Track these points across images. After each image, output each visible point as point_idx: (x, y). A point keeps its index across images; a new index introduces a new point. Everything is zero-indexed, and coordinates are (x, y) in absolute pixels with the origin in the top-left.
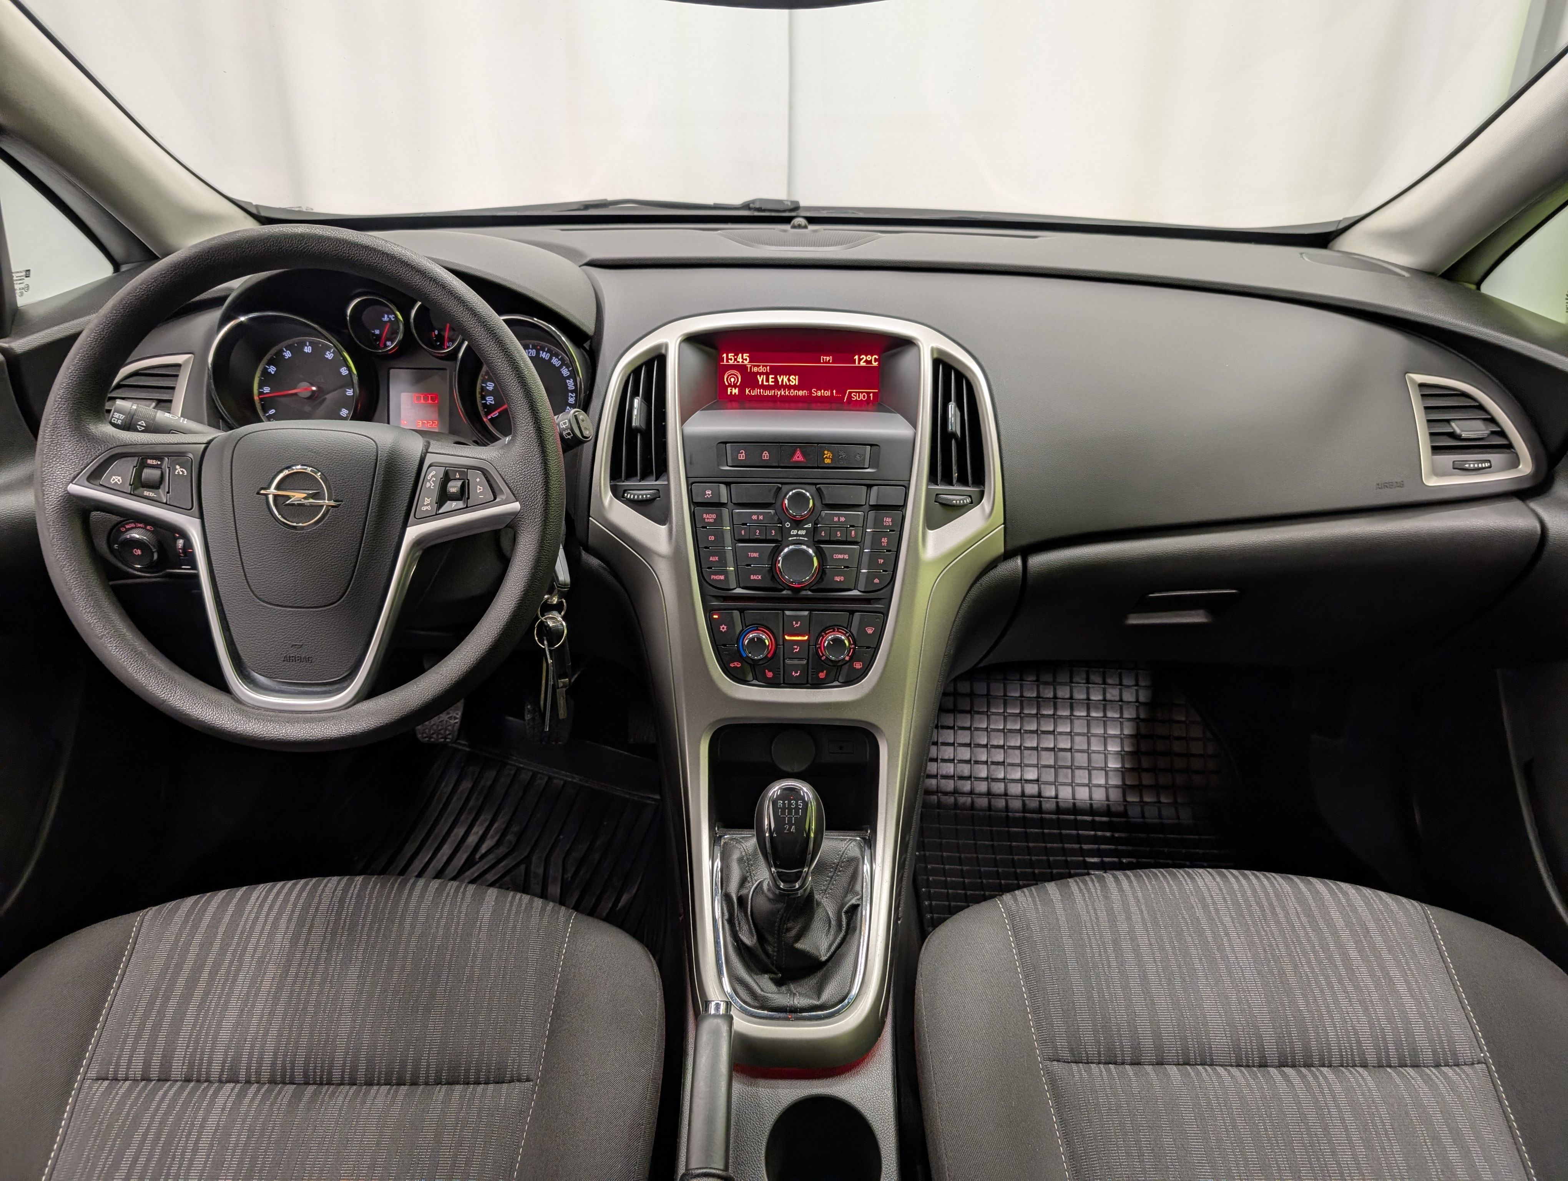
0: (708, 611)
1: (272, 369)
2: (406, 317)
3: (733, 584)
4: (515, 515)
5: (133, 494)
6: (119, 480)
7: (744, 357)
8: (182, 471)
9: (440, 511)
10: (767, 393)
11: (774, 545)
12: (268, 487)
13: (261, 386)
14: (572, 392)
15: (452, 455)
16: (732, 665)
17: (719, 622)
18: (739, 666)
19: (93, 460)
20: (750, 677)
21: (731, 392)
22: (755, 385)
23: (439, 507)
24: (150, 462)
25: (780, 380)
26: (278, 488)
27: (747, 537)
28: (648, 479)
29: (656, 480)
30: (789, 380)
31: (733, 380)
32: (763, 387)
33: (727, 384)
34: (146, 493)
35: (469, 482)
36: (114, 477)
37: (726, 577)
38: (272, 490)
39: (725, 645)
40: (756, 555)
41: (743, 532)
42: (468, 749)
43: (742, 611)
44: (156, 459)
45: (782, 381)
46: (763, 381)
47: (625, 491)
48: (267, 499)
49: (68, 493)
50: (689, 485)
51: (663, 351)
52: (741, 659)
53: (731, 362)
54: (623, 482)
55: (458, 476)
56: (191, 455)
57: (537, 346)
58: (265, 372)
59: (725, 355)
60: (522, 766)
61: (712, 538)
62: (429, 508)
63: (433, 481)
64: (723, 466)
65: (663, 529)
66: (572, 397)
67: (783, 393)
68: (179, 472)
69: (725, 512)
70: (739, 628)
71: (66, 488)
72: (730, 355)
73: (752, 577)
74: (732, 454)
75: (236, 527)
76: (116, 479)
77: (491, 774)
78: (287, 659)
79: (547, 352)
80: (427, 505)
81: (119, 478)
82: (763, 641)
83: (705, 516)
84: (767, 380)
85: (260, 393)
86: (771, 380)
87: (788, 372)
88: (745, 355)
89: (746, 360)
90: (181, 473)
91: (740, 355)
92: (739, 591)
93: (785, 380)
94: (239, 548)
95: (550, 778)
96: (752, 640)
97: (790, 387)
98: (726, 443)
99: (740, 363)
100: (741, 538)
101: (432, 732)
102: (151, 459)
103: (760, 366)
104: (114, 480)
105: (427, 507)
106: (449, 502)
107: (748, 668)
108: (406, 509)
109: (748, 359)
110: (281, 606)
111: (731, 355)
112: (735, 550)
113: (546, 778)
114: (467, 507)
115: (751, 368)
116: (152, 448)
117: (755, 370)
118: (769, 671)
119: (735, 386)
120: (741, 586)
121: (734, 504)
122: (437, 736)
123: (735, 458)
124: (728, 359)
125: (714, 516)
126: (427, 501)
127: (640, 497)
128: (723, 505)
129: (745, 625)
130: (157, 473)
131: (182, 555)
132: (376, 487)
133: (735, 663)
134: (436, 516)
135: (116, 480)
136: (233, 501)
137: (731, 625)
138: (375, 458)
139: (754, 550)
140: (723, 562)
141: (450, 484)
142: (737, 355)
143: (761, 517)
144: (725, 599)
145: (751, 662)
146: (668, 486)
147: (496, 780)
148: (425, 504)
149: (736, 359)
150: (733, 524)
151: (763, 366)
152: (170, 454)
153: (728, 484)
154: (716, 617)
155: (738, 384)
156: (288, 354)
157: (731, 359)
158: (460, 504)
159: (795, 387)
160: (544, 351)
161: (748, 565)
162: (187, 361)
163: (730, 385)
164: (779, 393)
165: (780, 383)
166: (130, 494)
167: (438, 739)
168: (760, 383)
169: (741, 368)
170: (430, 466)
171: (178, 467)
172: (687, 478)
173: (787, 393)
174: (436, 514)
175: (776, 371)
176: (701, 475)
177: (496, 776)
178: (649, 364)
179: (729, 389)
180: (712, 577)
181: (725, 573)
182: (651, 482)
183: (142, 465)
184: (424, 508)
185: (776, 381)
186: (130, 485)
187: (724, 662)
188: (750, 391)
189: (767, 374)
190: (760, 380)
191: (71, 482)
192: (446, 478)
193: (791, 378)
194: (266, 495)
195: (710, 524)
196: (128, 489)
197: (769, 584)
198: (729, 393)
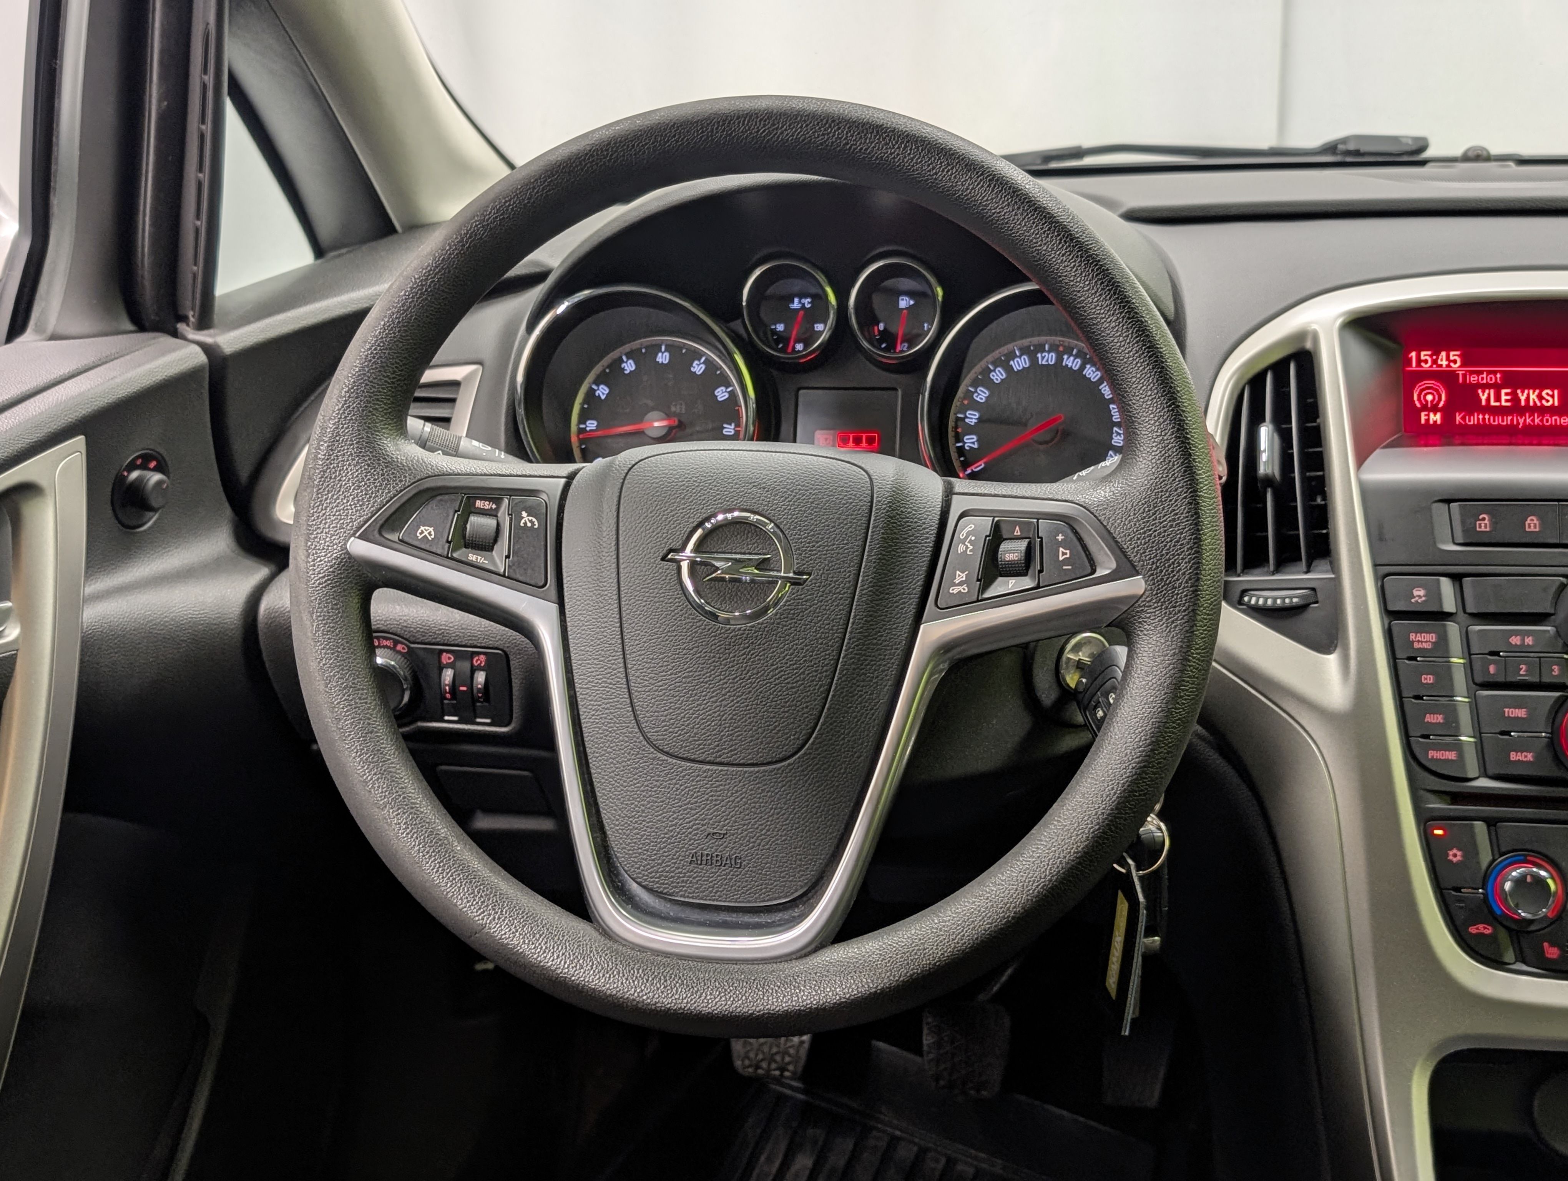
0: (1424, 820)
1: (603, 391)
2: (842, 297)
3: (1472, 769)
4: (1133, 601)
5: (448, 560)
6: (430, 534)
7: (1452, 358)
8: (531, 521)
9: (986, 595)
10: (1497, 421)
11: (1557, 694)
12: (683, 548)
13: (583, 419)
14: (1118, 425)
15: (1004, 496)
16: (1473, 930)
17: (1445, 844)
18: (1487, 932)
19: (392, 498)
20: (1509, 956)
21: (1428, 420)
22: (1474, 406)
23: (985, 587)
24: (479, 504)
25: (1523, 398)
26: (697, 549)
27: (1501, 679)
28: (1288, 569)
29: (1307, 572)
30: (1540, 397)
31: (1429, 398)
32: (1488, 409)
33: (1418, 405)
34: (472, 557)
35: (1041, 542)
36: (422, 528)
37: (1461, 755)
38: (689, 551)
39: (1458, 889)
40: (1521, 713)
41: (1492, 669)
42: (801, 1097)
43: (1491, 823)
44: (490, 500)
45: (1528, 399)
46: (1488, 399)
47: (1244, 592)
48: (679, 568)
49: (348, 553)
50: (1381, 580)
51: (1308, 345)
52: (1492, 918)
53: (1426, 366)
54: (1239, 576)
55: (1017, 532)
56: (544, 497)
57: (1058, 346)
58: (591, 395)
59: (1413, 354)
60: (898, 1133)
61: (1428, 679)
62: (964, 589)
63: (971, 542)
64: (1444, 542)
65: (1332, 660)
66: (1119, 434)
67: (1528, 421)
68: (525, 523)
69: (1453, 629)
70: (1485, 857)
71: (345, 544)
72: (1423, 353)
73: (1513, 756)
74: (1463, 523)
75: (621, 618)
76: (426, 531)
77: (845, 1145)
78: (697, 860)
79: (1076, 357)
80: (961, 584)
81: (431, 529)
82: (1540, 882)
83: (1412, 636)
84: (1498, 398)
85: (581, 431)
86: (1504, 397)
87: (1539, 382)
88: (1452, 353)
89: (1455, 362)
90: (529, 525)
91: (1443, 354)
92: (1484, 783)
93: (1533, 396)
94: (624, 654)
95: (951, 1162)
96: (1520, 882)
97: (1543, 410)
98: (1448, 501)
99: (1444, 368)
100: (1487, 679)
101: (760, 1057)
102: (481, 499)
103: (1482, 372)
104: (422, 532)
105: (961, 588)
106: (1000, 579)
107: (1503, 936)
108: (922, 591)
109: (1458, 360)
110: (694, 761)
111: (1424, 355)
112: (1475, 707)
113: (943, 1160)
114: (1038, 587)
115: (1464, 376)
116: (483, 480)
117: (1473, 379)
118: (1552, 945)
119: (1435, 409)
120: (1490, 772)
121: (1471, 614)
122: (769, 1064)
123: (1469, 529)
124: (1419, 361)
125: (1432, 637)
126: (960, 576)
127: (1279, 601)
128: (1447, 616)
129: (1498, 850)
130: (491, 522)
131: (448, 696)
132: (871, 550)
133: (1481, 926)
134: (978, 602)
135: (426, 533)
136: (618, 574)
137: (1471, 851)
138: (869, 498)
139: (1518, 704)
140: (1451, 728)
141: (1004, 546)
142: (1438, 354)
143: (1529, 641)
144: (1456, 798)
145: (1514, 926)
146: (1337, 581)
147: (853, 1157)
148: (957, 582)
149: (1435, 362)
150: (1468, 653)
151: (1489, 373)
152: (512, 492)
153: (1457, 578)
154: (1439, 832)
155: (1441, 404)
156: (629, 366)
157: (1426, 361)
158: (1026, 582)
159: (1552, 410)
160: (1070, 355)
161: (1503, 733)
162: (469, 377)
163: (1425, 408)
164: (1521, 421)
165: (1523, 403)
166: (447, 557)
167: (769, 1070)
168: (1484, 403)
169: (1446, 377)
170: (963, 515)
171: (524, 514)
172: (1375, 565)
173: (1537, 421)
174: (978, 601)
175: (1515, 382)
176: (1403, 559)
177: (854, 1150)
178: (1279, 368)
179: (1423, 414)
180: (1431, 754)
181: (1458, 747)
182: (1295, 575)
183: (469, 510)
184: (955, 590)
185: (1515, 399)
186: (448, 542)
187: (1458, 923)
188: (1463, 418)
189: (1497, 388)
190: (1483, 398)
191: (354, 535)
192: (996, 537)
193: (1544, 394)
194: (678, 562)
195: (1423, 652)
196: (442, 548)
197: (1549, 770)
198: (1423, 422)
